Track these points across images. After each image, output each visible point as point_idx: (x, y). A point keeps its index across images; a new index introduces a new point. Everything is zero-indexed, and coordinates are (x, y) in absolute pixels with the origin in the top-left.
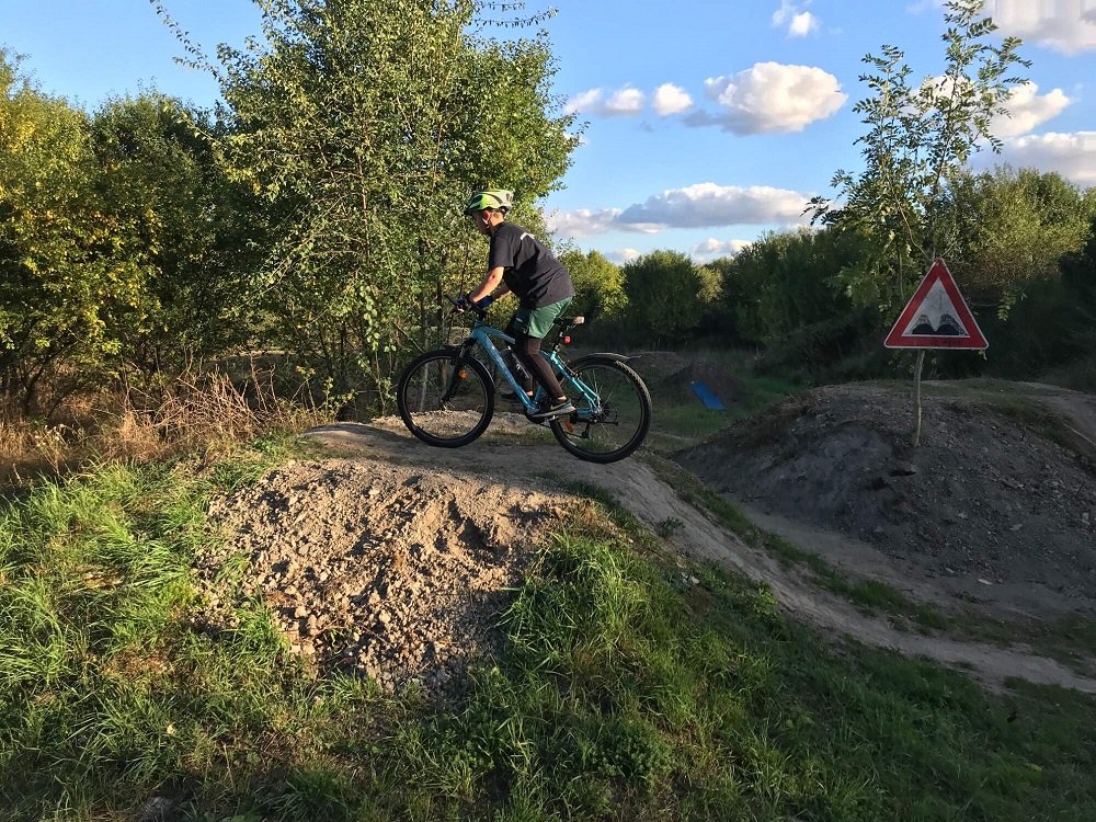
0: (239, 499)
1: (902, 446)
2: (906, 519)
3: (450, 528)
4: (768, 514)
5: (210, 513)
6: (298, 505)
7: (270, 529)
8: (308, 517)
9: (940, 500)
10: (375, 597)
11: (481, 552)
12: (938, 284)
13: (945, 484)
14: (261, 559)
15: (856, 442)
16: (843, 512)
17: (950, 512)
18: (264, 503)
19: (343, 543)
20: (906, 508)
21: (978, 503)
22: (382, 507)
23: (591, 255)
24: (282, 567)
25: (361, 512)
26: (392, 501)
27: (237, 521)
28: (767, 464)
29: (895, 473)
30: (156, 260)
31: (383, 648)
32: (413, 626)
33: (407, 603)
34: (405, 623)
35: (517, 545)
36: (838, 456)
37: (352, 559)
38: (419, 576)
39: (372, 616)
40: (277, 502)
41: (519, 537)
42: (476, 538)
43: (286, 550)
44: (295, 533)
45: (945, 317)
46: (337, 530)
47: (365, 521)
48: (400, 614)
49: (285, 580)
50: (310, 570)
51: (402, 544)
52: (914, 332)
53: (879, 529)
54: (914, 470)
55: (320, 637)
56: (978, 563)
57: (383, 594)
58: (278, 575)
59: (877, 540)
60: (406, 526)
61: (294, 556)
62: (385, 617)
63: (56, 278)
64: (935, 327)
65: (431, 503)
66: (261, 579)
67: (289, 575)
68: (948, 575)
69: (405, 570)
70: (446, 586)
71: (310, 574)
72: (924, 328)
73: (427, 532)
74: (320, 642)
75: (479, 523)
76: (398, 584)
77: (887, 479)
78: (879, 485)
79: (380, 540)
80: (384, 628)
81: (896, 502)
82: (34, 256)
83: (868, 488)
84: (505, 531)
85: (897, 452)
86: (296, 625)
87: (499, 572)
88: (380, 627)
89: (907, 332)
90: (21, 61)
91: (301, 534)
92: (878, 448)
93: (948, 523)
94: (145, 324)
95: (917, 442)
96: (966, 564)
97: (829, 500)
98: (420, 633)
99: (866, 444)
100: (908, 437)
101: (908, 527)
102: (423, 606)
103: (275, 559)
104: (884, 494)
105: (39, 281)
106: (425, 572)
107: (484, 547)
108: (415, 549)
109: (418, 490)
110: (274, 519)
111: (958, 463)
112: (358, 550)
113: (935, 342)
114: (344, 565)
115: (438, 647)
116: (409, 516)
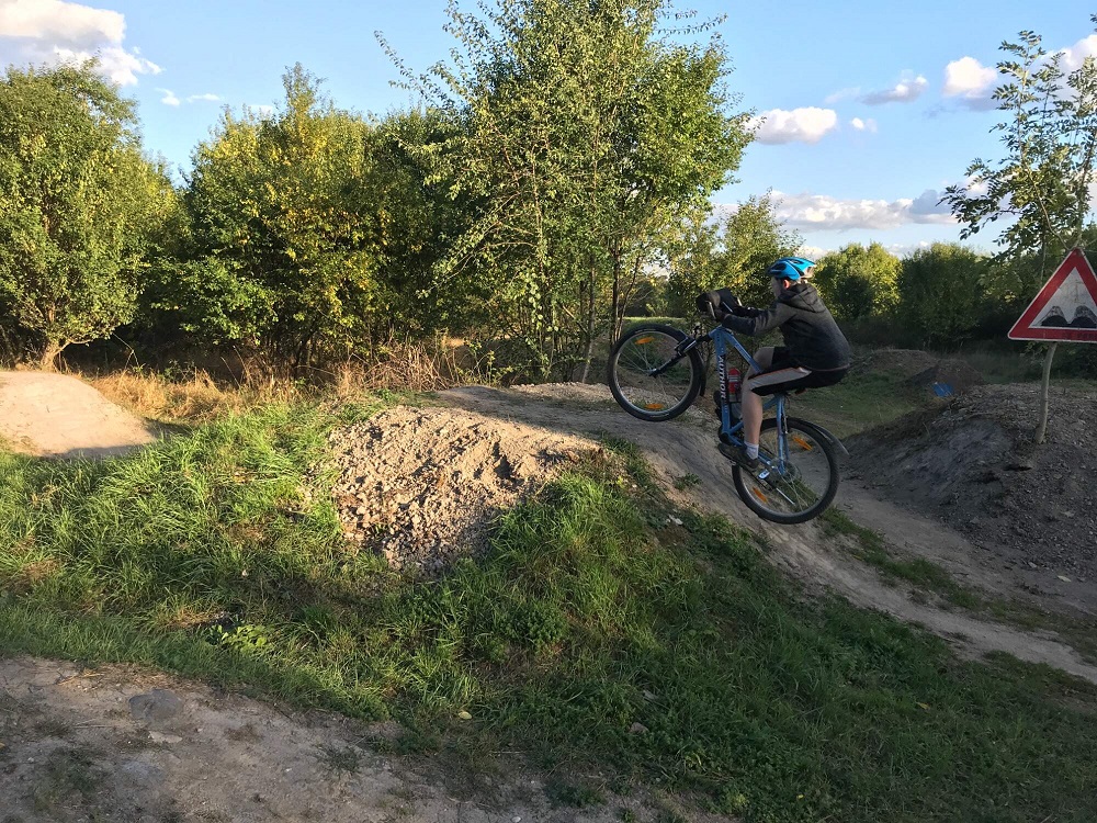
0: (353, 431)
1: (1023, 440)
2: (1005, 513)
3: (489, 462)
4: (880, 500)
5: (331, 439)
6: (389, 437)
7: (365, 452)
8: (392, 446)
9: (1050, 498)
10: (415, 505)
11: (506, 481)
12: (1074, 276)
13: (1061, 482)
14: (349, 473)
15: (979, 435)
16: (949, 503)
17: (1055, 509)
18: (368, 434)
19: (410, 464)
20: (1009, 502)
21: (1090, 503)
22: (446, 443)
23: (872, 248)
24: (361, 480)
25: (430, 446)
26: (454, 439)
27: (346, 446)
28: (902, 455)
29: (1009, 468)
30: (388, 251)
31: (406, 540)
32: (433, 527)
33: (435, 512)
34: (428, 525)
35: (532, 479)
36: (960, 448)
37: (411, 478)
38: (452, 494)
39: (407, 518)
40: (376, 434)
41: (537, 473)
42: (505, 471)
43: (370, 468)
44: (380, 457)
45: (1080, 310)
46: (410, 457)
47: (430, 452)
48: (427, 518)
49: (361, 489)
50: (380, 483)
51: (448, 470)
52: (1044, 324)
53: (975, 520)
54: (1029, 466)
55: (369, 529)
56: (1067, 561)
57: (421, 504)
58: (357, 485)
59: (968, 530)
60: (457, 458)
61: (373, 472)
62: (416, 520)
63: (308, 265)
64: (1069, 318)
65: (481, 442)
66: (346, 486)
67: (364, 486)
68: (1030, 568)
69: (444, 489)
70: (469, 503)
71: (379, 487)
72: (1056, 320)
73: (472, 463)
74: (368, 533)
75: (510, 460)
76: (434, 498)
77: (999, 473)
78: (990, 478)
79: (434, 466)
80: (413, 527)
81: (1000, 496)
82: (293, 246)
83: (979, 481)
84: (528, 468)
85: (1017, 448)
86: (356, 519)
87: (511, 496)
88: (410, 526)
89: (1036, 324)
90: (320, 84)
91: (383, 457)
92: (998, 442)
93: (1050, 520)
94: (372, 303)
95: (1042, 438)
96: (1054, 561)
97: (940, 491)
98: (435, 533)
99: (987, 438)
100: (1033, 433)
101: (1005, 521)
102: (446, 515)
103: (360, 474)
104: (992, 488)
105: (296, 267)
106: (457, 491)
107: (509, 478)
108: (456, 474)
109: (476, 432)
110: (370, 446)
111: (1082, 462)
112: (418, 473)
113: (1069, 335)
114: (405, 482)
115: (444, 542)
116: (461, 450)
